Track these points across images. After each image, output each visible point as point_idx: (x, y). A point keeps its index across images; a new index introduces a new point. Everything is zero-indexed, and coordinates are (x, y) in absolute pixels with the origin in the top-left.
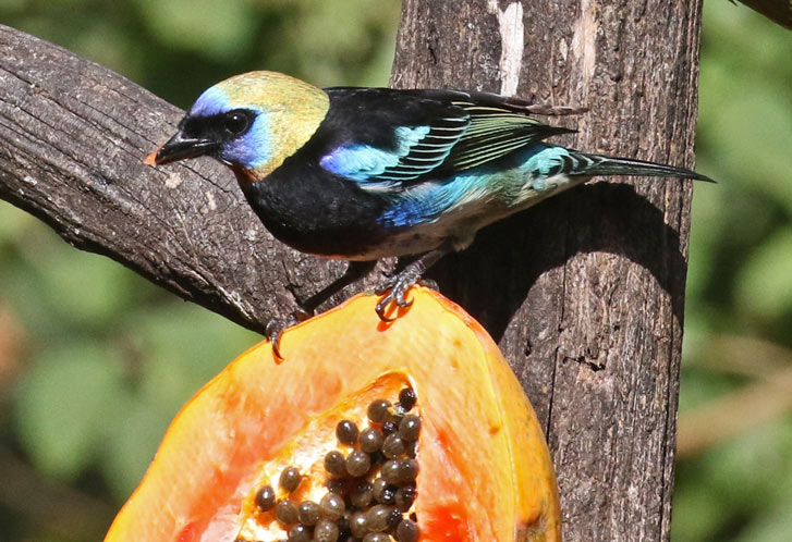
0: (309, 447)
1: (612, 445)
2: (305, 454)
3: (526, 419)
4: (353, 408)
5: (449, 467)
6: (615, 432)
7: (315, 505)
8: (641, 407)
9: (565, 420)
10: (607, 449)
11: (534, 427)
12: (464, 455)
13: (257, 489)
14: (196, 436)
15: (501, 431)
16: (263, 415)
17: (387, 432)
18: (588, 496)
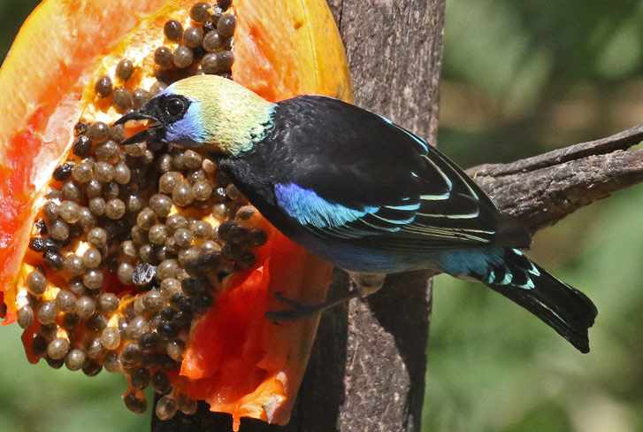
0: (140, 44)
1: (392, 52)
2: (137, 49)
3: (325, 17)
4: (178, 10)
5: (260, 58)
6: (394, 40)
7: (145, 92)
8: (415, 20)
9: (353, 29)
10: (387, 54)
11: (332, 24)
12: (273, 46)
13: (96, 80)
14: (44, 36)
15: (304, 26)
16: (101, 17)
17: (206, 30)
18: (372, 94)
